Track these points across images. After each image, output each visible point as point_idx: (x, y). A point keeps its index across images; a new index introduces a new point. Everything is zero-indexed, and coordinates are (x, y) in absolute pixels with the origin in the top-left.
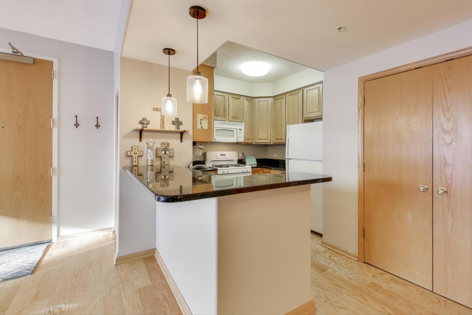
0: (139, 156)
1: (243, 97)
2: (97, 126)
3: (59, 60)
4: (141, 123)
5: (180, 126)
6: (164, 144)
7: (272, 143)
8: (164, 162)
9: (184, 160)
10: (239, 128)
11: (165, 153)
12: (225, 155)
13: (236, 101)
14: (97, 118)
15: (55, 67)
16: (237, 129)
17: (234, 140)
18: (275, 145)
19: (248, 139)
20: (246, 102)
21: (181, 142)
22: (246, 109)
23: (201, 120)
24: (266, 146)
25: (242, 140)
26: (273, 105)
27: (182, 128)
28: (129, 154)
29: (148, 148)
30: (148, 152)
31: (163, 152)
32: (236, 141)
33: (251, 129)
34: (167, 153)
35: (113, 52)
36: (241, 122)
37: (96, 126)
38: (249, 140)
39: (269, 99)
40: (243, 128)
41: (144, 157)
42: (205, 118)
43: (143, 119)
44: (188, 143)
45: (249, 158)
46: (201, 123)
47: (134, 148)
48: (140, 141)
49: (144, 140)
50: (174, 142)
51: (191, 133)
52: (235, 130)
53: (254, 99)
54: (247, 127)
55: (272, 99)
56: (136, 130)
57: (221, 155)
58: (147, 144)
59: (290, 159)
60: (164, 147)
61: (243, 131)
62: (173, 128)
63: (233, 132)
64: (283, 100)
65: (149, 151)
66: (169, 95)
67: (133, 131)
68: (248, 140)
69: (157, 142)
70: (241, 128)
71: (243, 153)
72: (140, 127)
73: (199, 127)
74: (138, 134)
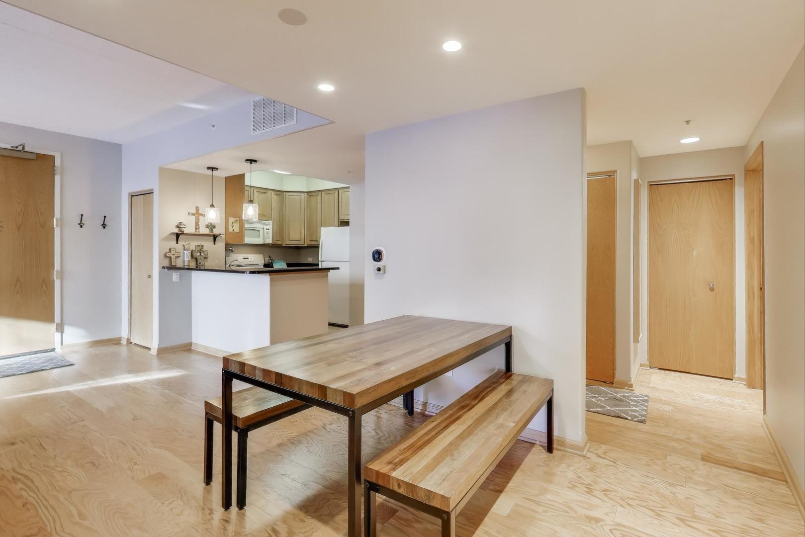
0: (176, 257)
1: (270, 191)
2: (104, 226)
3: (61, 154)
4: (178, 227)
5: (214, 229)
6: (199, 246)
7: (306, 245)
8: (200, 263)
9: (217, 261)
10: (265, 227)
11: (201, 255)
12: (248, 258)
13: (262, 196)
14: (105, 217)
15: (58, 163)
16: (263, 228)
17: (259, 241)
18: (310, 247)
19: (276, 240)
20: (274, 198)
21: (215, 244)
22: (274, 205)
23: (233, 223)
24: (298, 248)
25: (269, 241)
26: (307, 204)
27: (216, 232)
28: (168, 255)
29: (184, 249)
30: (184, 253)
31: (198, 254)
32: (262, 242)
33: (280, 229)
34: (202, 254)
35: (121, 145)
36: (268, 220)
37: (102, 225)
38: (278, 242)
39: (303, 195)
40: (270, 227)
41: (181, 257)
42: (237, 221)
43: (180, 223)
44: (221, 245)
45: (277, 262)
46: (233, 226)
47: (172, 249)
48: (177, 243)
49: (181, 243)
50: (208, 245)
51: (223, 236)
52: (261, 231)
53: (285, 193)
54: (275, 226)
55: (306, 194)
56: (173, 234)
57: (244, 258)
58: (184, 246)
59: (324, 261)
60: (199, 249)
61: (271, 231)
62: (207, 231)
63: (258, 232)
64: (319, 197)
65: (186, 252)
66: (212, 206)
67: (170, 234)
68: (276, 242)
69: (193, 244)
70: (268, 227)
71: (270, 257)
72: (177, 230)
73: (231, 230)
74: (175, 237)
